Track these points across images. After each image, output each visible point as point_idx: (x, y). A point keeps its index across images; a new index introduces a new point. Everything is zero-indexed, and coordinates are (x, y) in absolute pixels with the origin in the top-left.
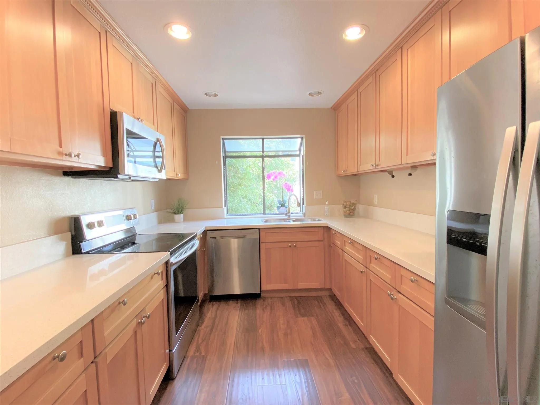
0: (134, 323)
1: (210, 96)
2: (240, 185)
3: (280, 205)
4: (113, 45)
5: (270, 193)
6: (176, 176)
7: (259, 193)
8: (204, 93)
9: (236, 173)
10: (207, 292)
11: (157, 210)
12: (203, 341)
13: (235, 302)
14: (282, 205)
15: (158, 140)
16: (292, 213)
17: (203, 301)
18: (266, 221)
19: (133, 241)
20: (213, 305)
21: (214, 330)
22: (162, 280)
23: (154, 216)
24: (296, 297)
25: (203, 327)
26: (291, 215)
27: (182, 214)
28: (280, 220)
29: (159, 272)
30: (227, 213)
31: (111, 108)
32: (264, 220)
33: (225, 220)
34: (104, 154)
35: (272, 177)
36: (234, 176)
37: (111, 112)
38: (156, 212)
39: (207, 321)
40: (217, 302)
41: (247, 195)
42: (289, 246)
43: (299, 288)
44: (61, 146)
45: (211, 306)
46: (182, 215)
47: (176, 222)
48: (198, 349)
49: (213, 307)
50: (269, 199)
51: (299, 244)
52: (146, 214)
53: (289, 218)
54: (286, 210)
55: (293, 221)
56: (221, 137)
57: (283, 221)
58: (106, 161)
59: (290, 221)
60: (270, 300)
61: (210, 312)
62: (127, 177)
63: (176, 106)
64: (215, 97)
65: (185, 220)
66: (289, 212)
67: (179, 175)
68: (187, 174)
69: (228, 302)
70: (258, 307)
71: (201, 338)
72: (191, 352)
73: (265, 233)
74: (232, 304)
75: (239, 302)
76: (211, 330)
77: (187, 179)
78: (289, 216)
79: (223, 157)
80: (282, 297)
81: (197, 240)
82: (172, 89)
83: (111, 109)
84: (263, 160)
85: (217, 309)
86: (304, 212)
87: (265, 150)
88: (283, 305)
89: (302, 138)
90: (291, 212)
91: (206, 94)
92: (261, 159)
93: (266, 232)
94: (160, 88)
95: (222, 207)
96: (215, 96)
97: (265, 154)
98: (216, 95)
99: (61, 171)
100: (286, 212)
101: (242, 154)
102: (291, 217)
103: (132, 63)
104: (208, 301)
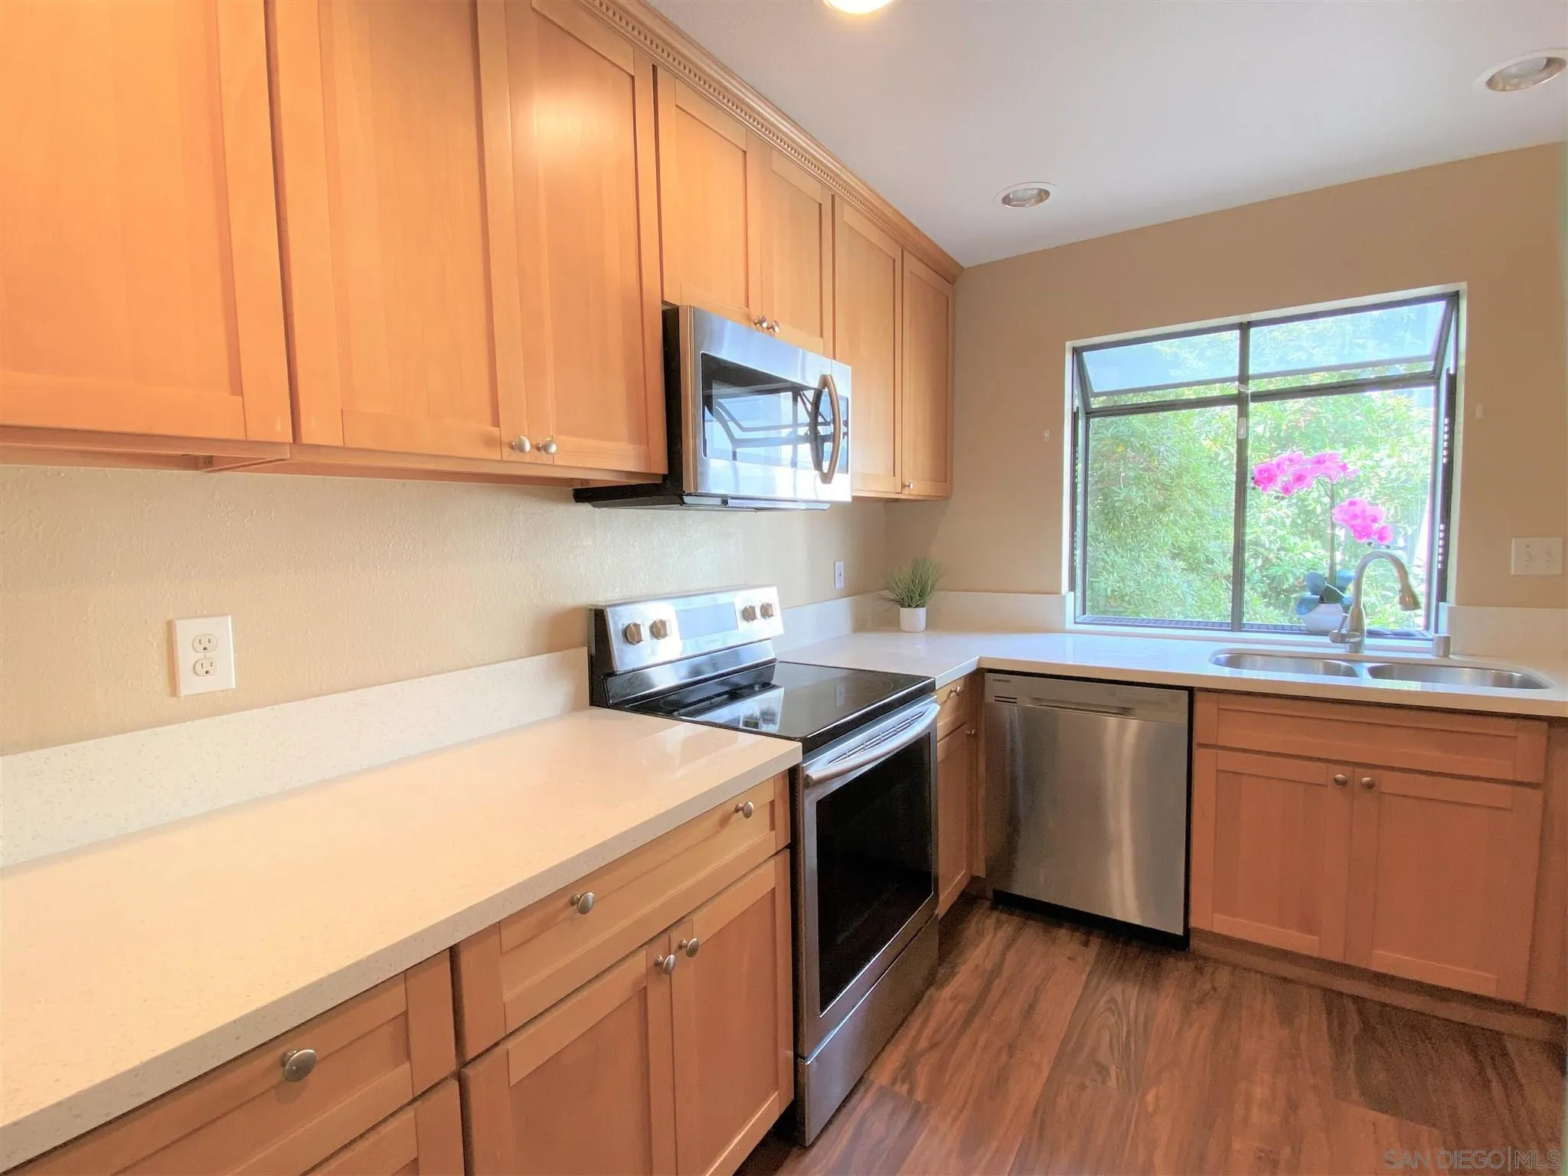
0: (640, 964)
1: (1021, 202)
2: (1162, 509)
3: (1314, 593)
4: (677, 106)
5: (1302, 539)
6: (900, 491)
7: (1255, 535)
8: (1000, 201)
9: (1147, 469)
10: (982, 873)
11: (856, 589)
12: (933, 1046)
13: (1078, 936)
14: (1327, 594)
15: (825, 382)
16: (1373, 634)
17: (968, 901)
18: (1235, 660)
19: (767, 681)
20: (999, 924)
21: (978, 1021)
22: (773, 827)
23: (840, 611)
24: (1356, 999)
25: (947, 992)
26: (1368, 641)
27: (923, 607)
28: (1304, 661)
29: (749, 806)
30: (1084, 613)
31: (665, 299)
32: (1229, 651)
33: (1069, 639)
34: (641, 436)
35: (1283, 479)
36: (1138, 478)
37: (664, 313)
38: (848, 596)
39: (963, 980)
40: (1016, 919)
41: (1199, 545)
42: (1336, 780)
43: (1375, 968)
44: (496, 422)
45: (990, 922)
46: (922, 612)
47: (904, 632)
48: (906, 1072)
49: (996, 929)
50: (1296, 559)
51: (1390, 783)
52: (818, 602)
53: (1355, 656)
54: (1340, 619)
55: (1375, 673)
56: (1069, 345)
57: (1320, 665)
58: (648, 458)
59: (1357, 667)
60: (1224, 978)
61: (983, 945)
62: (718, 501)
63: (912, 264)
64: (1041, 204)
65: (932, 625)
66: (1357, 627)
67: (909, 486)
68: (946, 482)
69: (1054, 931)
70: (1169, 986)
71: (927, 1032)
72: (882, 1076)
73: (1219, 709)
74: (1066, 941)
75: (1095, 943)
76: (971, 1015)
77: (946, 498)
78: (1357, 647)
79: (1075, 417)
80: (1285, 980)
81: (935, 701)
82: (894, 210)
83: (664, 303)
84: (1243, 414)
85: (1011, 943)
86: (1443, 631)
87: (1252, 371)
88: (1287, 1017)
89: (1453, 298)
90: (1368, 624)
91: (1007, 200)
92: (1233, 409)
93: (1221, 706)
94: (848, 216)
95: (1056, 591)
96: (1041, 200)
97: (1253, 387)
98: (1043, 195)
99: (570, 491)
100: (1340, 630)
101: (1170, 395)
102: (1366, 653)
103: (745, 152)
104: (988, 903)
